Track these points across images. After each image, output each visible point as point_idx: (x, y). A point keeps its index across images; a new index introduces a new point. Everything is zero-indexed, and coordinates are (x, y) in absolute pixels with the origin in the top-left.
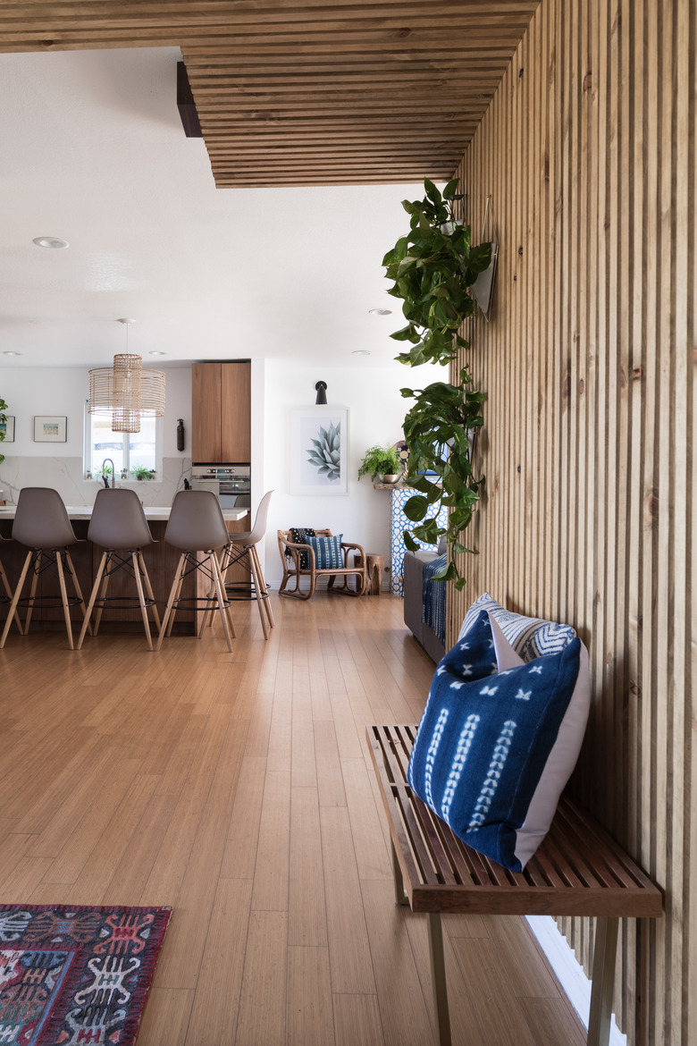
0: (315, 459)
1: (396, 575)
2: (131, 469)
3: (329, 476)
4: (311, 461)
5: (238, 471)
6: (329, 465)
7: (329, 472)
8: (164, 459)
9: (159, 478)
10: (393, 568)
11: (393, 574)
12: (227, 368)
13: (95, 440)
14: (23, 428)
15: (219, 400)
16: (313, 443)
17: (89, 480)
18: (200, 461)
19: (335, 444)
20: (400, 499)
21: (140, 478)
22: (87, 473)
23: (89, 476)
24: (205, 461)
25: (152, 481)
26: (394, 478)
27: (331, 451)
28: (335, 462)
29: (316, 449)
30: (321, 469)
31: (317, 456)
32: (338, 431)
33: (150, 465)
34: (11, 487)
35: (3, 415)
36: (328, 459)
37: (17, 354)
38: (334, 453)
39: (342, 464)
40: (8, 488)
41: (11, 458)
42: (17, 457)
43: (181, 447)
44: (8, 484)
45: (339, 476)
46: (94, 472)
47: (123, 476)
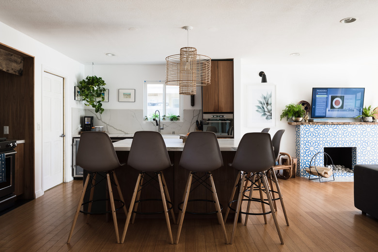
0: (260, 110)
1: (302, 167)
2: (167, 115)
3: (267, 118)
4: (257, 111)
5: (226, 116)
6: (266, 113)
7: (266, 116)
8: (184, 110)
9: (181, 120)
10: (301, 164)
11: (301, 167)
12: (221, 63)
13: (148, 101)
14: (113, 95)
15: (217, 80)
16: (258, 102)
17: (147, 121)
18: (207, 111)
19: (269, 103)
20: (304, 130)
21: (172, 120)
22: (145, 118)
23: (147, 119)
24: (210, 111)
25: (178, 121)
26: (301, 119)
27: (267, 106)
28: (269, 111)
29: (260, 105)
30: (263, 115)
31: (261, 108)
32: (271, 97)
33: (177, 113)
34: (107, 125)
35: (104, 88)
36: (266, 110)
37: (113, 55)
38: (269, 107)
39: (273, 112)
40: (105, 125)
41: (107, 110)
42: (110, 110)
43: (193, 104)
44: (105, 123)
45: (271, 118)
46: (149, 117)
47: (163, 119)
